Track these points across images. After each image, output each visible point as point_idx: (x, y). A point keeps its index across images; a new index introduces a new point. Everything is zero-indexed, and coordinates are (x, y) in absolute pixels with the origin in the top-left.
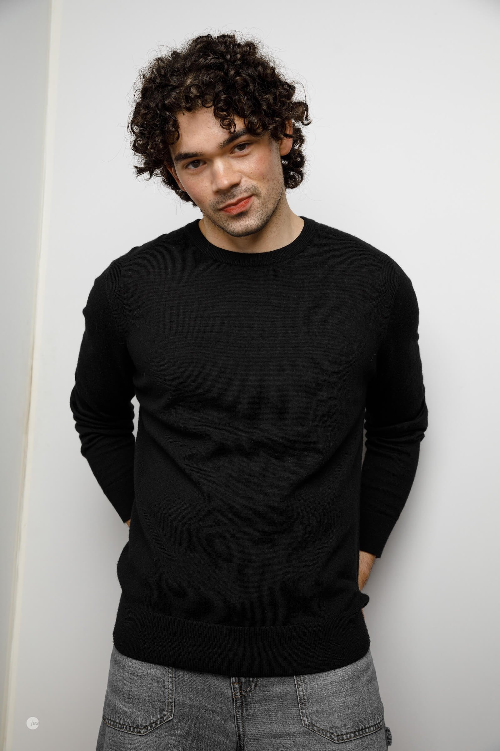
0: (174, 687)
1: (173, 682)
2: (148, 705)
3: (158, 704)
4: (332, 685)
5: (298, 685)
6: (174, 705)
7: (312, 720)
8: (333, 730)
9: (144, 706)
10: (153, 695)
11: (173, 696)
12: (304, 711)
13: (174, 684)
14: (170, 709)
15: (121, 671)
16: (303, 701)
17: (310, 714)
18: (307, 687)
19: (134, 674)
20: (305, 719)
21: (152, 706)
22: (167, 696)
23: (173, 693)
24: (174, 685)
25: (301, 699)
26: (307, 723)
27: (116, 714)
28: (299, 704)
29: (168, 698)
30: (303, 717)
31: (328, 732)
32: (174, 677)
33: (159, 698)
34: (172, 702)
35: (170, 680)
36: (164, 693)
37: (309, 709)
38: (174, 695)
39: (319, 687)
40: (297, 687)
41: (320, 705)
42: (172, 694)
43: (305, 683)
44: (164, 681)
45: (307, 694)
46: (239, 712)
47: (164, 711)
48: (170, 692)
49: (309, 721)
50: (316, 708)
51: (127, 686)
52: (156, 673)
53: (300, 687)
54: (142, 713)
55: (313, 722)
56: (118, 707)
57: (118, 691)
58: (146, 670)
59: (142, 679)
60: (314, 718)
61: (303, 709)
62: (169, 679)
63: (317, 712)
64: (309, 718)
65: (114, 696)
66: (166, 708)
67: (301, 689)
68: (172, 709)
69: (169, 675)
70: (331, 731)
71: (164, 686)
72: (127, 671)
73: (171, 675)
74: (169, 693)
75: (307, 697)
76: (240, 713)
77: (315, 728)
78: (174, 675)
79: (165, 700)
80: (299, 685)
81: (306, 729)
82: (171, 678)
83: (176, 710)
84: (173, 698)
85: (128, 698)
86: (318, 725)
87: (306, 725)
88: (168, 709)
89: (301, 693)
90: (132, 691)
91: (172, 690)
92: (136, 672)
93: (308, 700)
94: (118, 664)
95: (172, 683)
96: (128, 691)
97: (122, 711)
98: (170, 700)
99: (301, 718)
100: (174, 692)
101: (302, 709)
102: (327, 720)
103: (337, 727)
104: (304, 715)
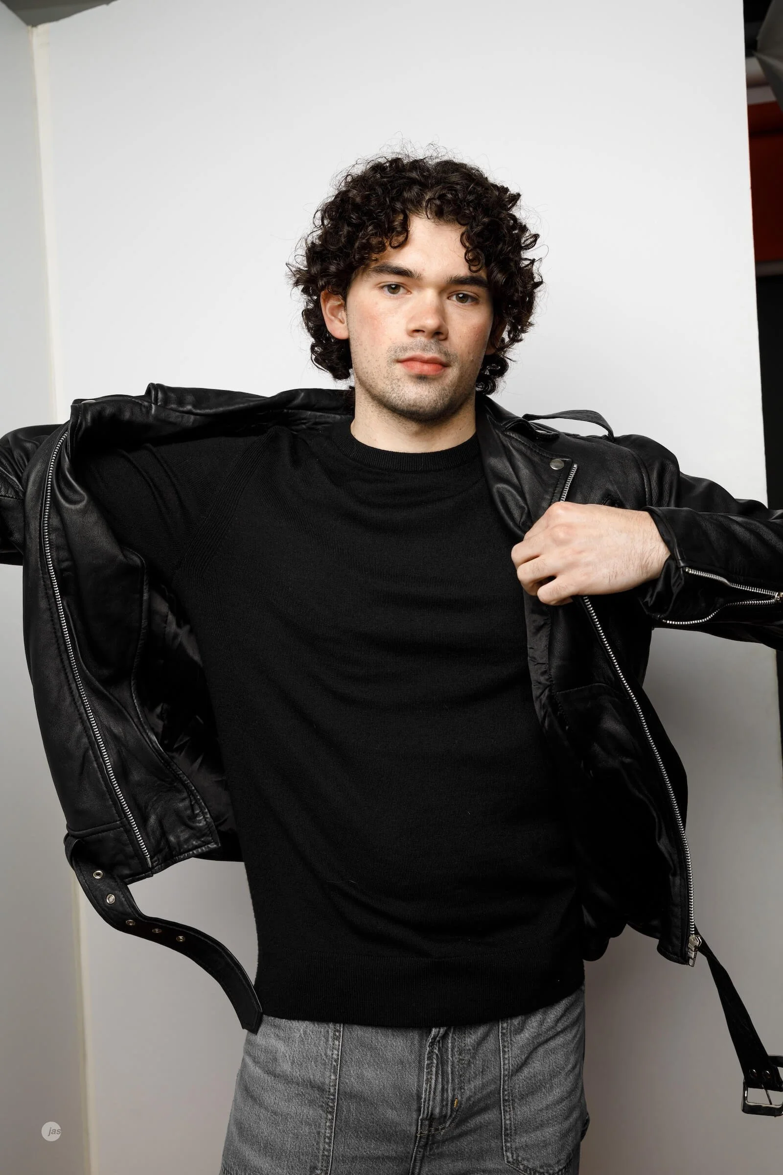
0: (333, 1134)
1: (332, 1126)
2: (294, 1160)
3: (308, 1158)
4: (547, 1110)
5: (505, 1111)
6: (331, 1160)
7: (518, 1156)
8: (544, 1169)
9: (287, 1161)
10: (302, 1146)
11: (330, 1146)
12: (509, 1145)
13: (333, 1129)
14: (325, 1167)
15: (257, 1107)
16: (509, 1132)
17: (516, 1149)
18: (516, 1115)
19: (275, 1113)
20: (509, 1154)
21: (299, 1162)
22: (322, 1147)
23: (330, 1142)
24: (333, 1131)
25: (506, 1129)
26: (511, 1159)
27: (245, 1169)
28: (503, 1136)
29: (324, 1149)
30: (506, 1151)
31: (536, 1171)
32: (334, 1119)
33: (310, 1150)
34: (329, 1156)
35: (328, 1124)
36: (318, 1143)
37: (516, 1142)
38: (332, 1146)
39: (531, 1113)
40: (503, 1114)
41: (531, 1137)
42: (329, 1144)
43: (514, 1109)
44: (320, 1124)
45: (515, 1124)
46: (420, 1152)
47: (317, 1169)
48: (327, 1140)
49: (515, 1158)
50: (526, 1141)
51: (265, 1129)
52: (309, 1113)
53: (508, 1114)
54: (285, 1171)
55: (520, 1159)
56: (249, 1160)
57: (250, 1137)
58: (295, 1108)
59: (288, 1120)
60: (522, 1153)
61: (508, 1142)
62: (326, 1122)
63: (527, 1146)
64: (514, 1153)
65: (243, 1143)
66: (320, 1165)
67: (508, 1117)
68: (328, 1166)
69: (327, 1116)
70: (542, 1171)
71: (319, 1133)
72: (266, 1109)
73: (330, 1117)
74: (325, 1142)
75: (515, 1127)
76: (422, 1153)
77: (521, 1167)
78: (335, 1116)
79: (319, 1152)
80: (507, 1111)
81: (508, 1166)
82: (330, 1120)
83: (334, 1168)
84: (330, 1150)
85: (265, 1147)
86: (525, 1163)
87: (508, 1162)
88: (322, 1166)
89: (508, 1122)
90: (272, 1137)
91: (330, 1138)
92: (279, 1111)
93: (515, 1130)
94: (252, 1097)
95: (330, 1127)
96: (265, 1137)
97: (254, 1166)
98: (326, 1153)
99: (504, 1152)
100: (332, 1141)
101: (506, 1141)
102: (537, 1157)
103: (550, 1166)
104: (509, 1149)
